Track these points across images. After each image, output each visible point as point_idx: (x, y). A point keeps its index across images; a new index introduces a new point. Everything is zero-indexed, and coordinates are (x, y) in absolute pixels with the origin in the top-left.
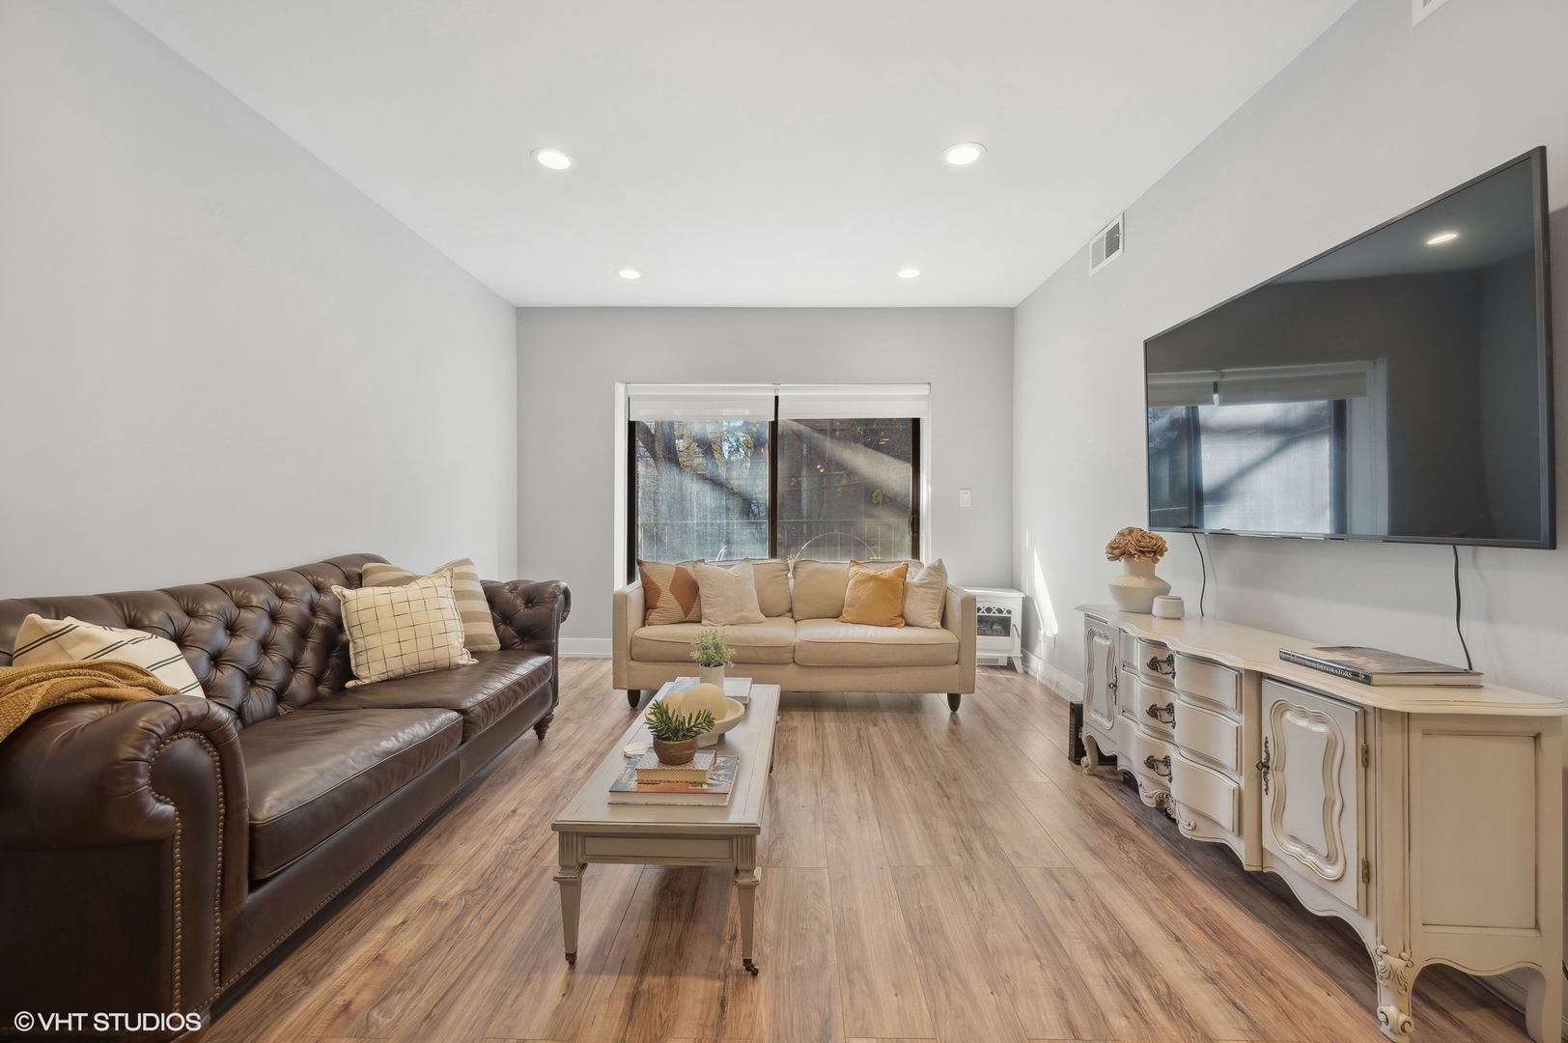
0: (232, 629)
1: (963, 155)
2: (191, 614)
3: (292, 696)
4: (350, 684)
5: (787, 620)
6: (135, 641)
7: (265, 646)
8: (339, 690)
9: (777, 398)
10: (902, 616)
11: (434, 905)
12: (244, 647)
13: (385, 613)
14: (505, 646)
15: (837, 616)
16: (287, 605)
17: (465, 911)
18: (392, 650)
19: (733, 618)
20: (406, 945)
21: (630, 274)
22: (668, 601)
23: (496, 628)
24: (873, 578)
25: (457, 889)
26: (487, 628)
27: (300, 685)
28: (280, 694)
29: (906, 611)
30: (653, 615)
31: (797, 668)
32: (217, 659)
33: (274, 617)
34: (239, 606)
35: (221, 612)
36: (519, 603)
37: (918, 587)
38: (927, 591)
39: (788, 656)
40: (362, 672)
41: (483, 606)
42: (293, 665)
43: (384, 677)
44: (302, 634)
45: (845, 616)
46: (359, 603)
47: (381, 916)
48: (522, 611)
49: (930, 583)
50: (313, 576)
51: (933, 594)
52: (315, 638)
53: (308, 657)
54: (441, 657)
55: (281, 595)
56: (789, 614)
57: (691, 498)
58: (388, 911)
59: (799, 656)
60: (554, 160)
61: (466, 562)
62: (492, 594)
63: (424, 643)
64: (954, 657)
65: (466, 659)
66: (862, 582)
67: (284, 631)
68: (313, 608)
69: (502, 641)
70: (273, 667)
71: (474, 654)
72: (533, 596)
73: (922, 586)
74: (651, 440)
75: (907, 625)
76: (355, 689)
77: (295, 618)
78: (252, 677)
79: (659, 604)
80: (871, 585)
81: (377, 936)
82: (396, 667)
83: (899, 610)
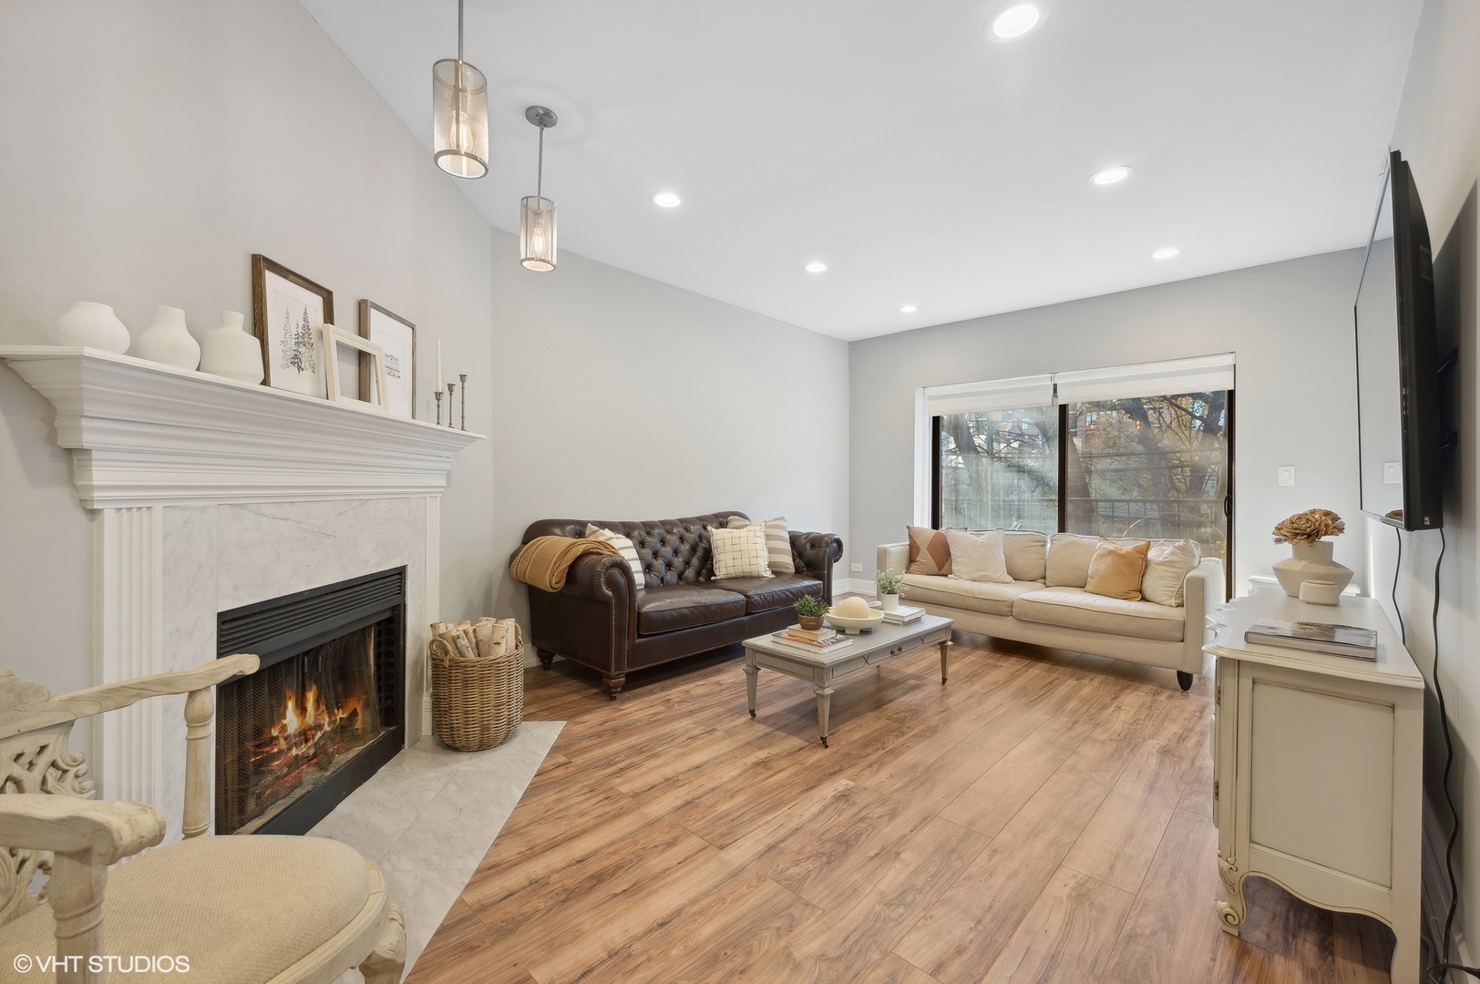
0: (663, 542)
1: (1111, 176)
2: (648, 533)
3: (686, 578)
4: (713, 578)
5: (1039, 584)
6: (617, 538)
7: (676, 552)
8: (708, 579)
9: (1055, 385)
10: (1141, 591)
11: (718, 683)
12: (667, 551)
13: (728, 542)
14: (798, 572)
15: (1082, 587)
16: (687, 535)
17: (727, 689)
18: (730, 563)
19: (978, 574)
20: (700, 691)
21: (909, 309)
22: (925, 557)
23: (794, 560)
24: (1111, 552)
25: (731, 681)
26: (787, 560)
27: (690, 573)
28: (680, 576)
29: (1144, 587)
30: (914, 566)
31: (1015, 621)
32: (656, 554)
33: (682, 539)
34: (668, 532)
35: (660, 534)
36: (808, 546)
37: (1159, 564)
38: (1168, 569)
39: (1005, 609)
40: (717, 573)
41: (788, 546)
42: (687, 563)
43: (726, 576)
44: (694, 549)
45: (1088, 587)
46: (718, 535)
47: (697, 681)
48: (809, 551)
49: (1172, 562)
50: (704, 521)
51: (1174, 572)
52: (700, 553)
53: (695, 561)
54: (754, 570)
55: (687, 530)
56: (1043, 581)
57: (986, 478)
58: (701, 680)
59: (1015, 610)
60: (816, 267)
61: (782, 518)
62: (794, 540)
63: (746, 561)
64: (1179, 635)
65: (768, 574)
66: (1103, 556)
67: (685, 548)
68: (700, 537)
69: (796, 567)
70: (678, 562)
71: (773, 573)
72: (816, 541)
73: (1162, 564)
74: (958, 430)
75: (1144, 599)
76: (715, 581)
77: (691, 541)
78: (669, 566)
79: (918, 559)
80: (1109, 559)
81: (692, 685)
82: (732, 572)
83: (1135, 585)
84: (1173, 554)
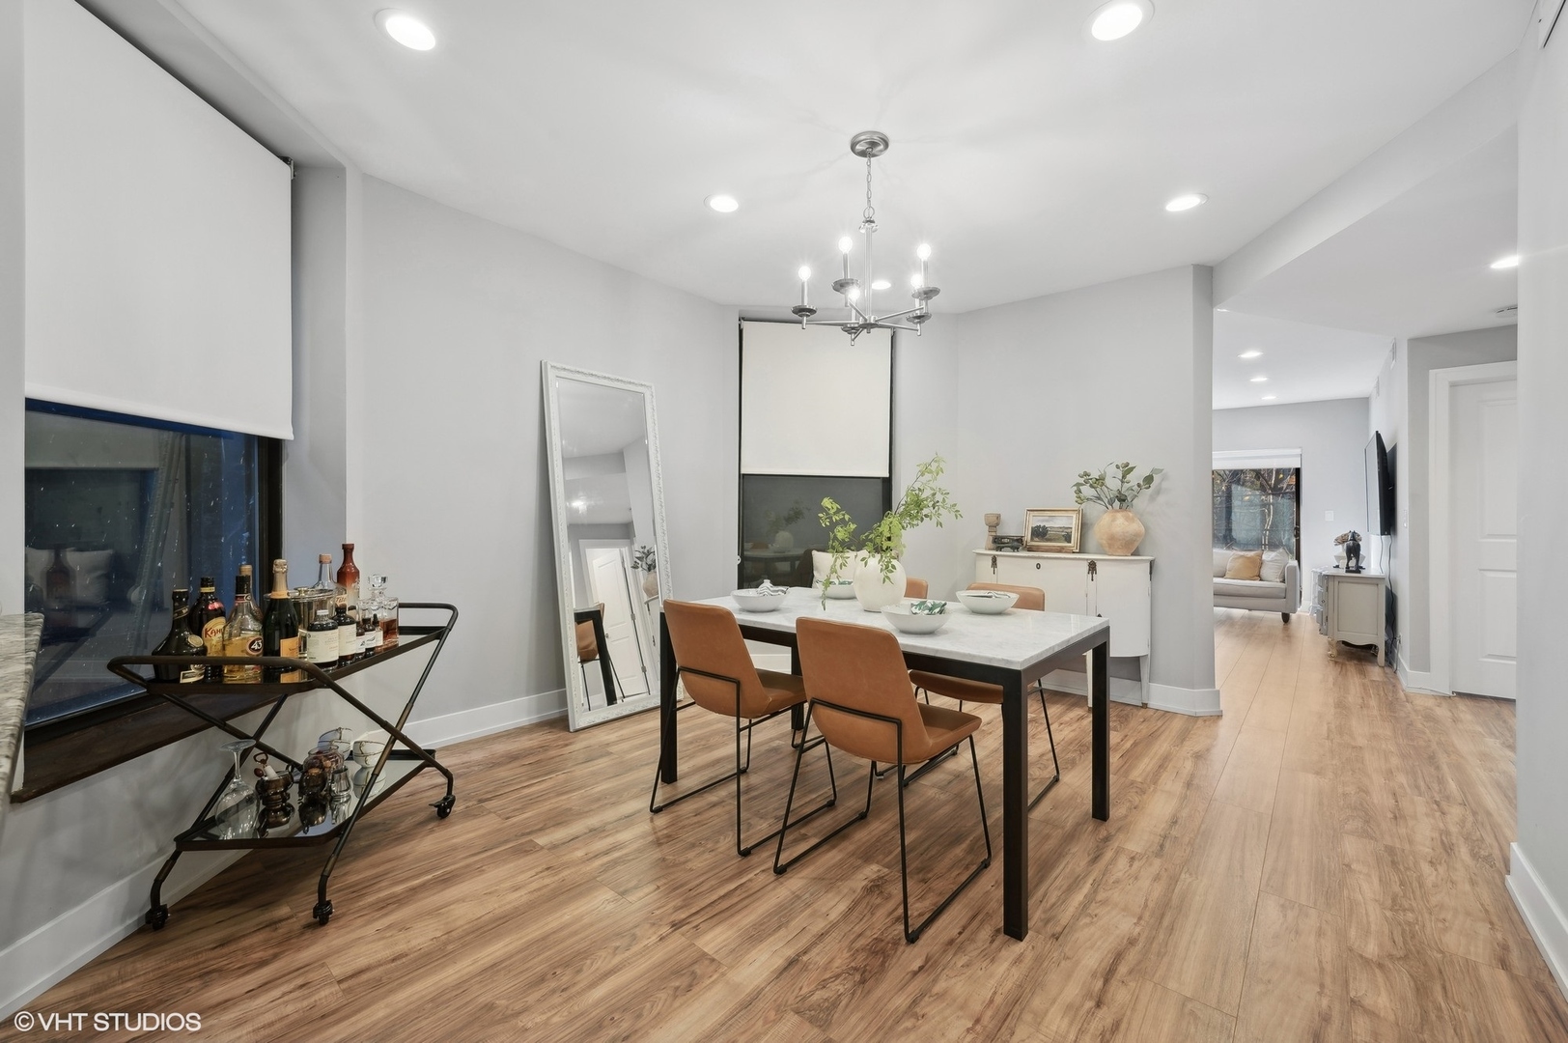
10: (1259, 576)
24: (1242, 556)
29: (1261, 573)
37: (1269, 563)
45: (1227, 576)
49: (1273, 561)
51: (1274, 566)
75: (1261, 580)
80: (1240, 560)
83: (1256, 573)
84: (1276, 556)
